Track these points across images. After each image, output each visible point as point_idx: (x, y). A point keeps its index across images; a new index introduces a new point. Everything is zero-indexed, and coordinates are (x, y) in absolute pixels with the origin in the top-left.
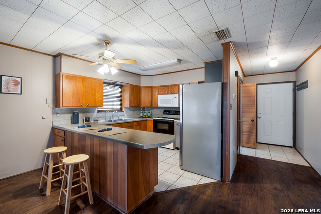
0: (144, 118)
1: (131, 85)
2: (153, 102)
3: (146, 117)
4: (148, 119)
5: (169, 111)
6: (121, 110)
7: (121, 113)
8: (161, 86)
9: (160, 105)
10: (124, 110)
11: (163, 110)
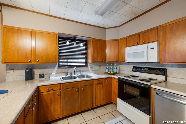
0: (109, 74)
1: (93, 39)
2: (120, 57)
3: (110, 74)
4: (113, 76)
5: (141, 68)
6: (86, 66)
7: (85, 69)
8: (129, 37)
9: (128, 60)
10: (88, 65)
11: (132, 67)
